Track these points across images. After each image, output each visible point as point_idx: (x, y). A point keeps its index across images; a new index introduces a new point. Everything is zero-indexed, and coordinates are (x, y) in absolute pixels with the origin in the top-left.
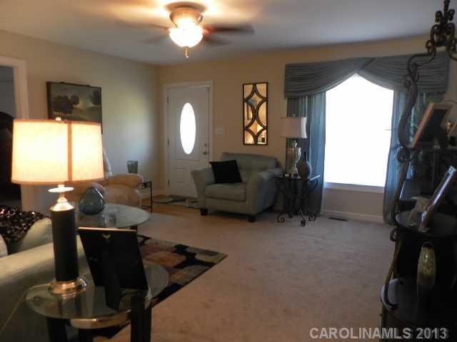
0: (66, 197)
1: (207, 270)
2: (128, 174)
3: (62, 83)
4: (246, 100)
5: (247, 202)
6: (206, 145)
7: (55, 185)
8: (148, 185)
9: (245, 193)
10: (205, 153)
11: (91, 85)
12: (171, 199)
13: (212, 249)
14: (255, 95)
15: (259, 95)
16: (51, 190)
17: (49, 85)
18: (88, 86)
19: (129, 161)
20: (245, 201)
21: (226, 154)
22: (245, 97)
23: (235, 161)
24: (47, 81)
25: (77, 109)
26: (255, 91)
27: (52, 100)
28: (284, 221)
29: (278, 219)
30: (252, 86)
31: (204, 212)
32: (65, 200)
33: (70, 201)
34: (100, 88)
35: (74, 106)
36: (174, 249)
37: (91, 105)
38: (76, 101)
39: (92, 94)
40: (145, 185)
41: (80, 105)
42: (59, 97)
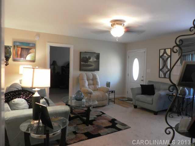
0: (38, 92)
1: (116, 131)
2: (106, 87)
3: (85, 52)
4: (161, 57)
5: (153, 105)
6: (142, 77)
7: (35, 88)
8: (114, 92)
9: (153, 100)
10: (142, 80)
11: (96, 52)
12: (127, 99)
13: (125, 123)
14: (165, 55)
15: (167, 54)
16: (33, 90)
17: (80, 53)
18: (95, 53)
19: (107, 82)
20: (152, 104)
21: (150, 81)
22: (160, 55)
23: (153, 85)
24: (81, 51)
25: (90, 61)
26: (165, 52)
27: (81, 58)
28: (173, 117)
29: (169, 116)
30: (163, 50)
31: (135, 107)
32: (38, 93)
33: (39, 93)
34: (99, 54)
35: (89, 60)
36: (110, 120)
37: (95, 60)
38: (90, 58)
39: (96, 56)
40: (112, 92)
41: (91, 60)
42: (84, 57)
